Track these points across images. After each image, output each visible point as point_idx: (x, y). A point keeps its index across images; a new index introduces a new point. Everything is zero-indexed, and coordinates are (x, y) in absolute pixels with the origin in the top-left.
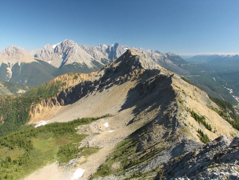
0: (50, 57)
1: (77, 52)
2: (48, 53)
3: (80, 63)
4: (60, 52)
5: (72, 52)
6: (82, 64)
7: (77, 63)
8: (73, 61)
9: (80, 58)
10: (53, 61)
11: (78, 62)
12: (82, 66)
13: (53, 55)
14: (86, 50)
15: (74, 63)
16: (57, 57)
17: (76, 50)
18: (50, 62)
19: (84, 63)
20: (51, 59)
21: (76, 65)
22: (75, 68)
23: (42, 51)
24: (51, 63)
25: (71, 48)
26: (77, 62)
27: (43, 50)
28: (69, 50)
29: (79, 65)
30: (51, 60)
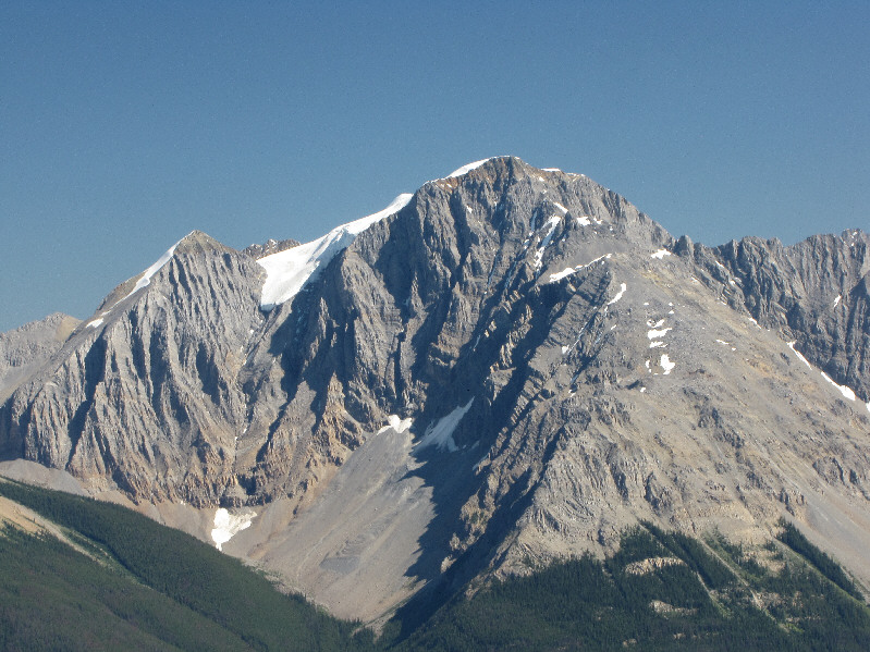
0: (231, 447)
1: (667, 364)
2: (186, 380)
3: (734, 552)
4: (384, 370)
5: (585, 361)
6: (763, 558)
7: (683, 545)
8: (629, 515)
9: (720, 450)
10: (282, 505)
11: (694, 526)
12: (771, 584)
13: (267, 409)
14: (794, 313)
15: (640, 543)
16: (345, 453)
17: (656, 334)
18: (223, 529)
19: (792, 537)
20: (250, 486)
21: (665, 582)
22: (666, 626)
23: (100, 347)
24: (240, 537)
25: (556, 293)
26: (686, 528)
27: (119, 342)
28: (539, 336)
29: (718, 578)
30: (239, 492)
